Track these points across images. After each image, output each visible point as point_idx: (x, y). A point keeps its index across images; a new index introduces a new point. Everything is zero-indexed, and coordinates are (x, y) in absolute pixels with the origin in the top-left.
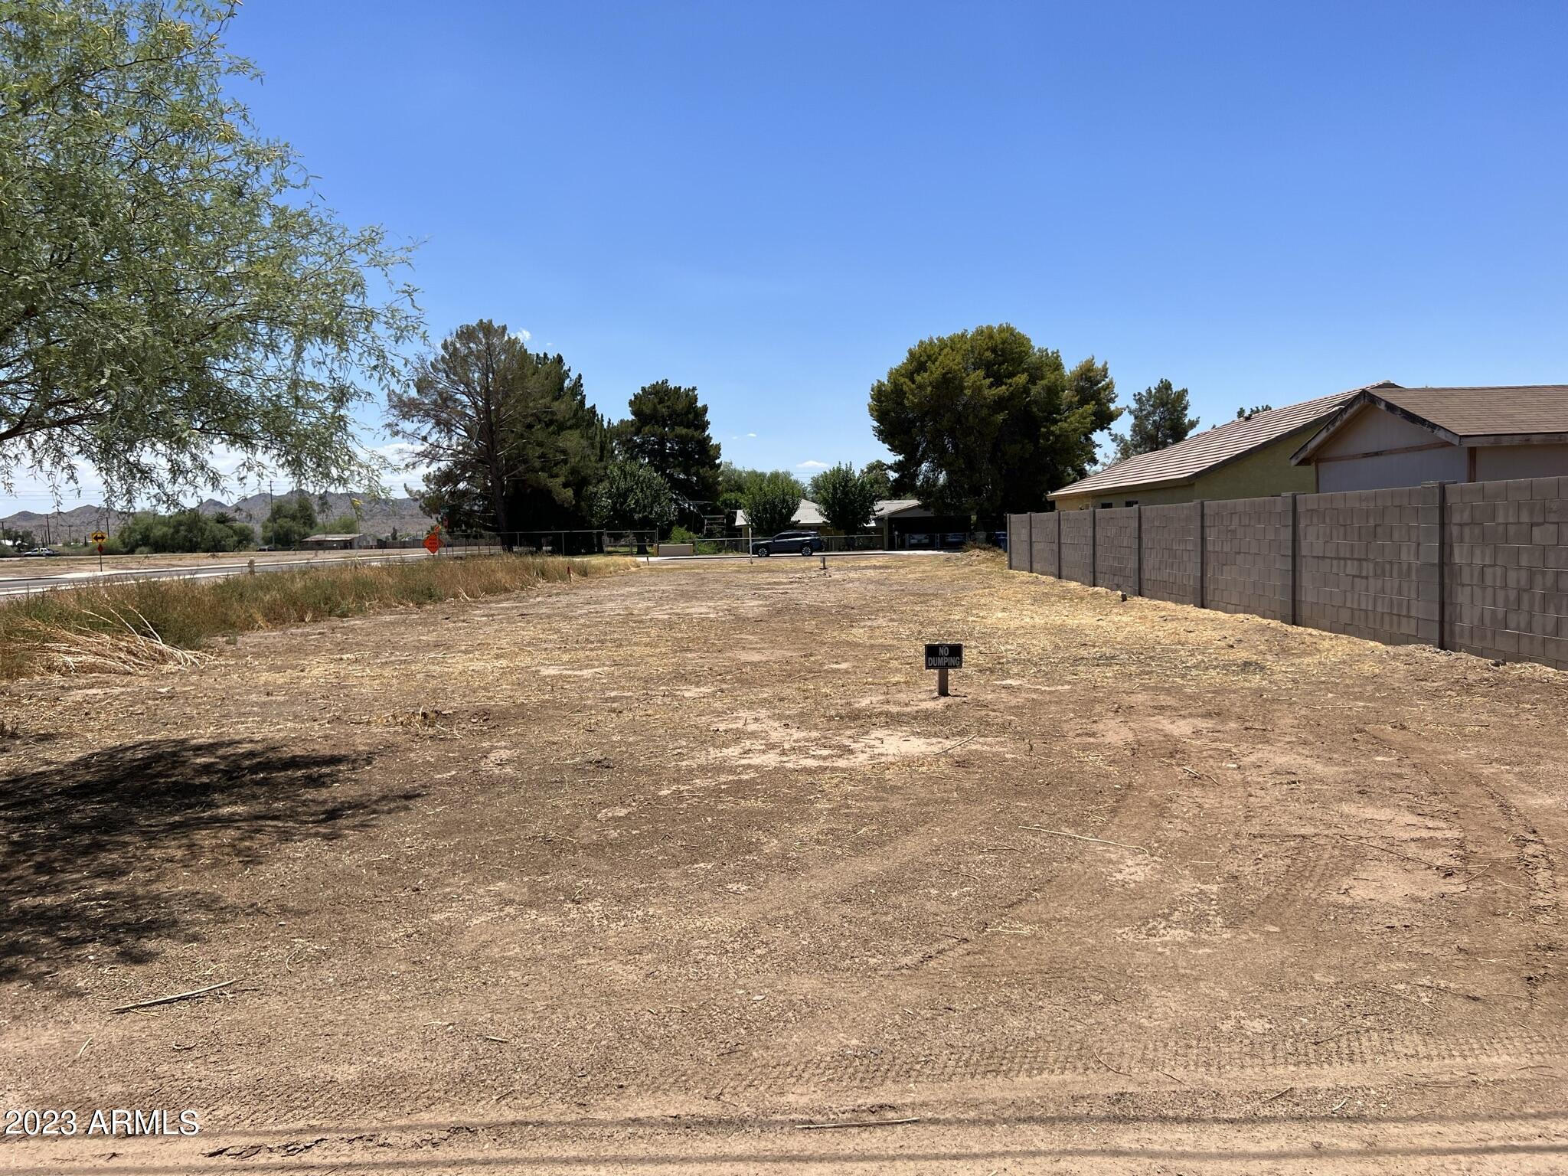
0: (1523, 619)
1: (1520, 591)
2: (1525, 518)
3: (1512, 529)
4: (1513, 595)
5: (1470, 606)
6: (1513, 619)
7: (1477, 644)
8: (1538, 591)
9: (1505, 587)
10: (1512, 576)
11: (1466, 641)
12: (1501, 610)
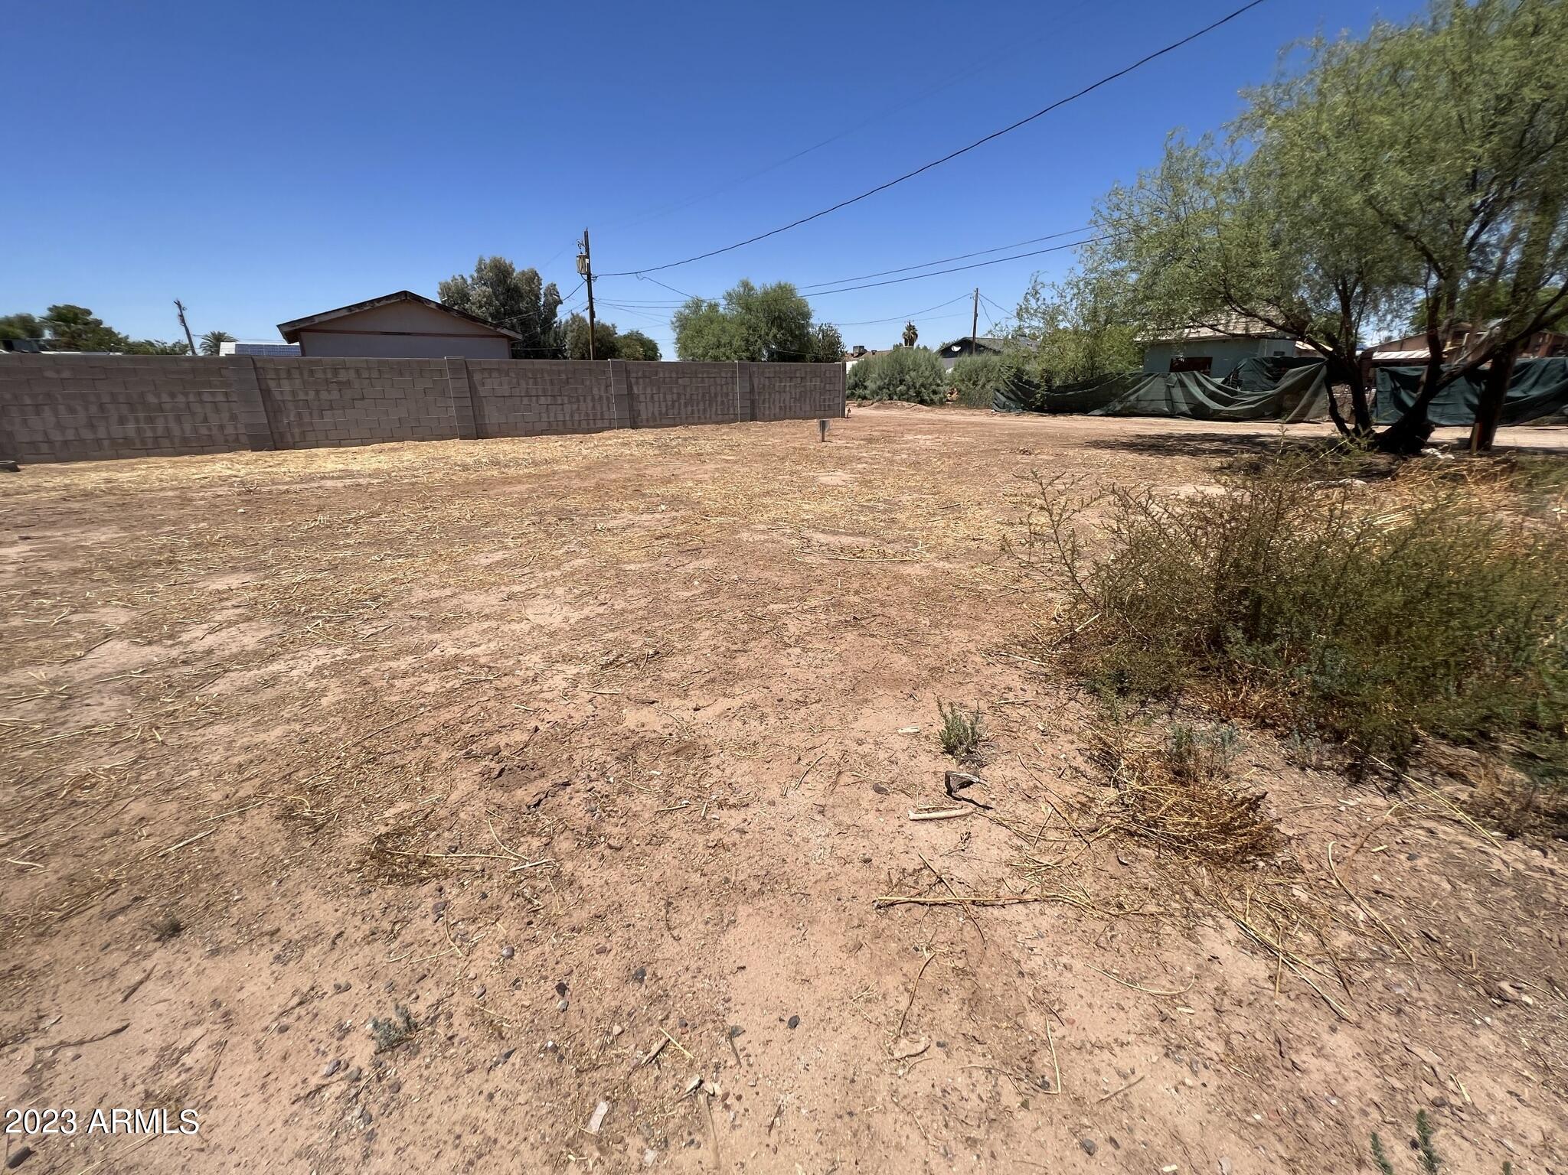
0: (676, 412)
1: (673, 402)
2: (674, 375)
3: (667, 380)
4: (670, 403)
5: (645, 411)
6: (670, 412)
7: (652, 424)
8: (682, 401)
9: (665, 401)
10: (669, 397)
11: (645, 423)
12: (664, 410)
